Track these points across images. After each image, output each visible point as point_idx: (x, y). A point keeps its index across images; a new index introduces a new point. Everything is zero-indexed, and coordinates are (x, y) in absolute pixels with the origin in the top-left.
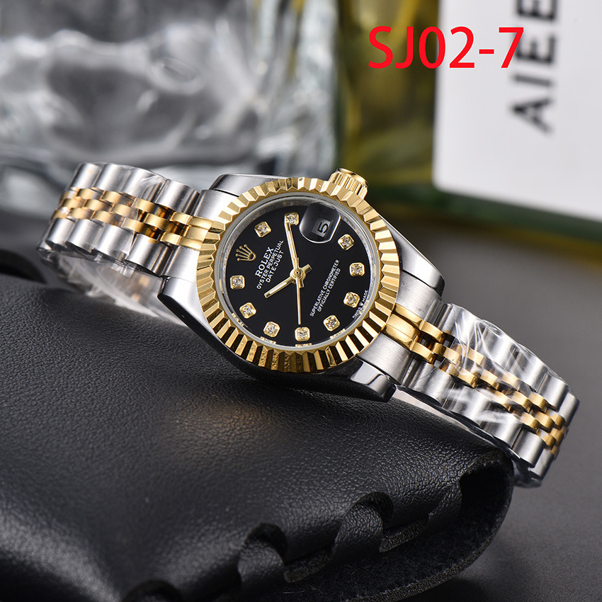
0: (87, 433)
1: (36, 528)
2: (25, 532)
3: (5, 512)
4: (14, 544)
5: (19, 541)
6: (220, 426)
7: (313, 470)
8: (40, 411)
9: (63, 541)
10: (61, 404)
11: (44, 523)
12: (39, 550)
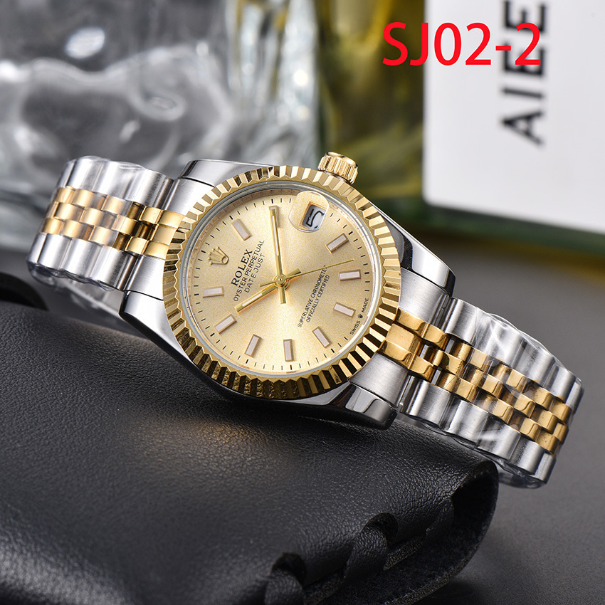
0: (105, 471)
1: (69, 570)
2: (58, 575)
3: (35, 555)
4: (46, 587)
5: (52, 584)
6: (230, 458)
7: (323, 496)
8: (54, 450)
9: (97, 582)
10: (73, 442)
11: (76, 565)
12: (73, 592)
